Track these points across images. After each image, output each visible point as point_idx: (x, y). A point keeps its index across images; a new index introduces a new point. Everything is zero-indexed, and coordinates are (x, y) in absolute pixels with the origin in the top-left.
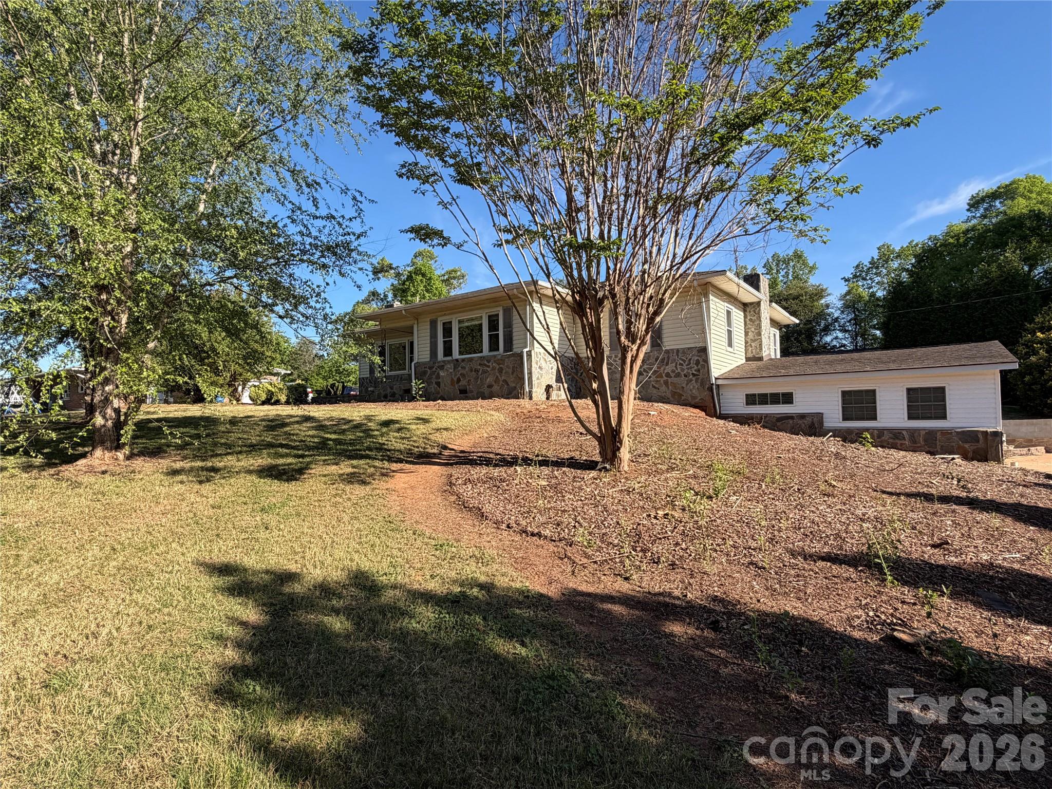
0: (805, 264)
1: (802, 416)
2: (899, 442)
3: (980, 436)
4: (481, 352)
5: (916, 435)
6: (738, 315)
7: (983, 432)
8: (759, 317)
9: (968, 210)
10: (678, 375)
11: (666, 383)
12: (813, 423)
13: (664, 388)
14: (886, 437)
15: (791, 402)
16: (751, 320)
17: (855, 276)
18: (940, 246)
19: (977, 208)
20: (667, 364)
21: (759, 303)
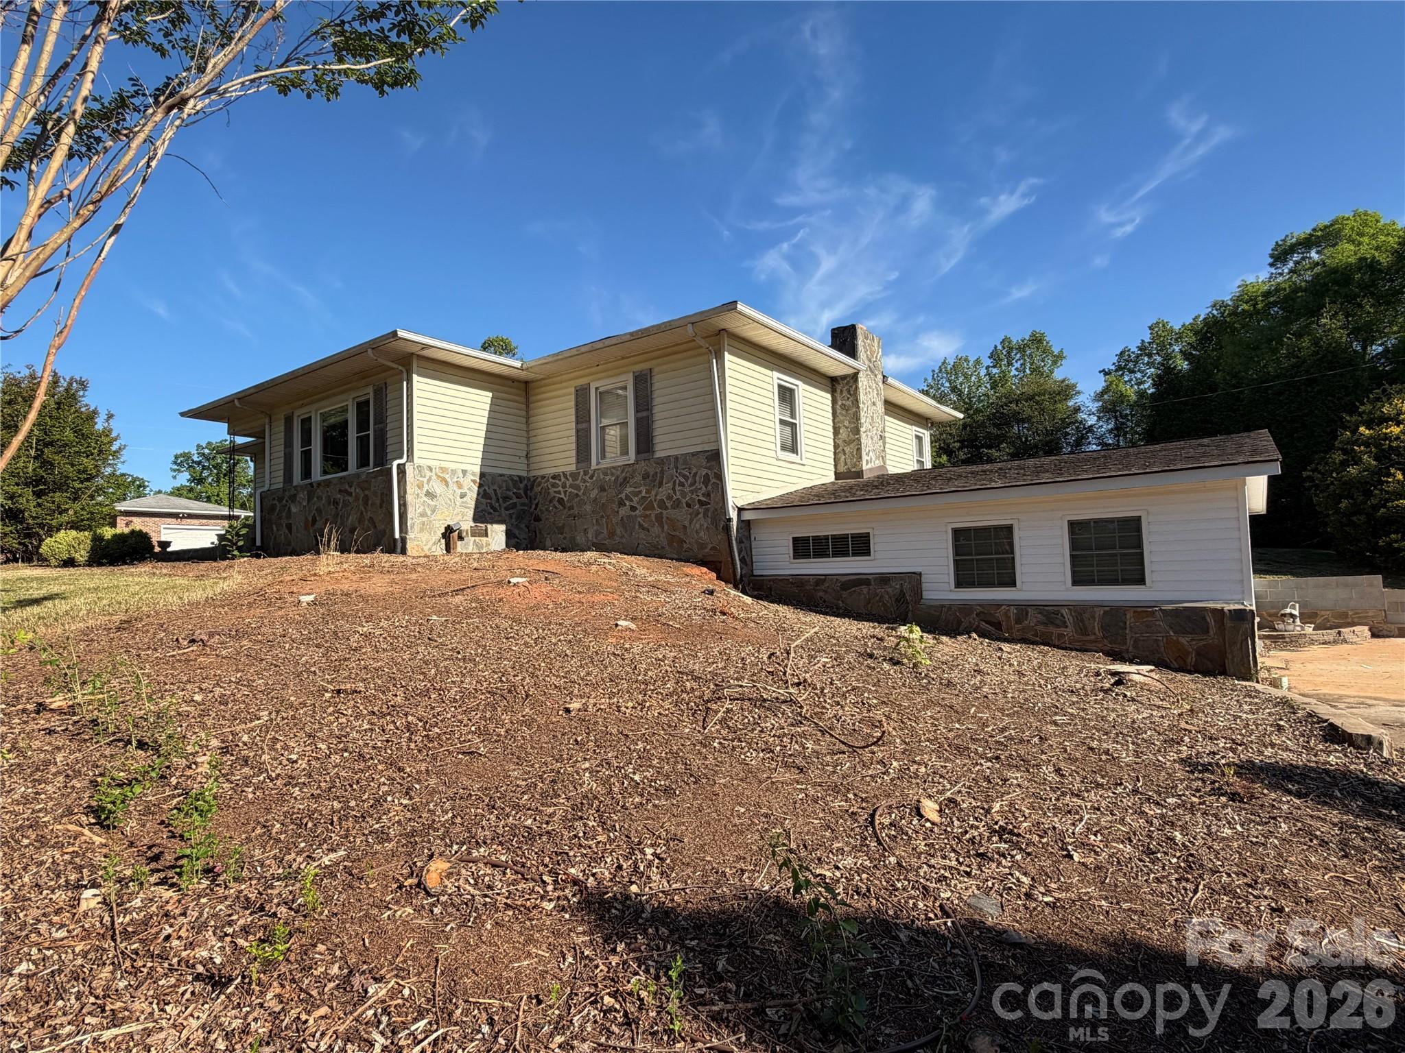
0: (1046, 351)
1: (884, 579)
2: (1055, 631)
3: (1210, 620)
4: (346, 469)
5: (1086, 616)
6: (823, 399)
7: (1215, 611)
8: (857, 401)
9: (1271, 265)
10: (677, 504)
11: (659, 518)
12: (902, 594)
13: (656, 530)
14: (1032, 619)
15: (868, 553)
16: (843, 406)
17: (1119, 368)
18: (1230, 315)
19: (1284, 262)
20: (661, 484)
21: (855, 377)
